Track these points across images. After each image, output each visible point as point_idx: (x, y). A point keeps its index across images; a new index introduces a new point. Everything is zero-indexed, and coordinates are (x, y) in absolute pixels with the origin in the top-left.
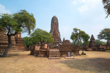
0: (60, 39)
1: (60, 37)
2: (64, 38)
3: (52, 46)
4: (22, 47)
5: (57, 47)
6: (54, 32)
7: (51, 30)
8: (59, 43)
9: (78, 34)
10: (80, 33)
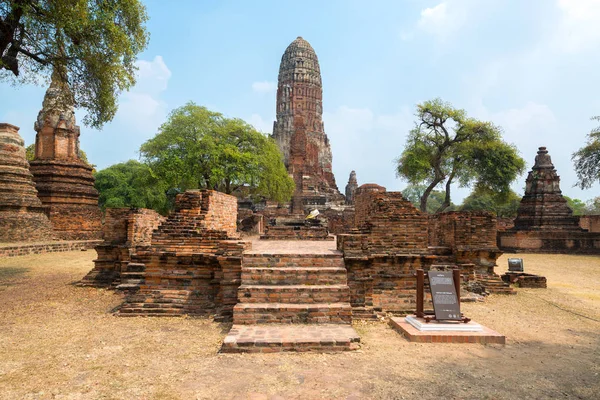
0: (330, 177)
1: (329, 166)
2: (352, 175)
3: (278, 220)
4: (87, 224)
5: (315, 222)
6: (293, 138)
7: (275, 125)
8: (321, 201)
9: (448, 142)
10: (460, 136)
